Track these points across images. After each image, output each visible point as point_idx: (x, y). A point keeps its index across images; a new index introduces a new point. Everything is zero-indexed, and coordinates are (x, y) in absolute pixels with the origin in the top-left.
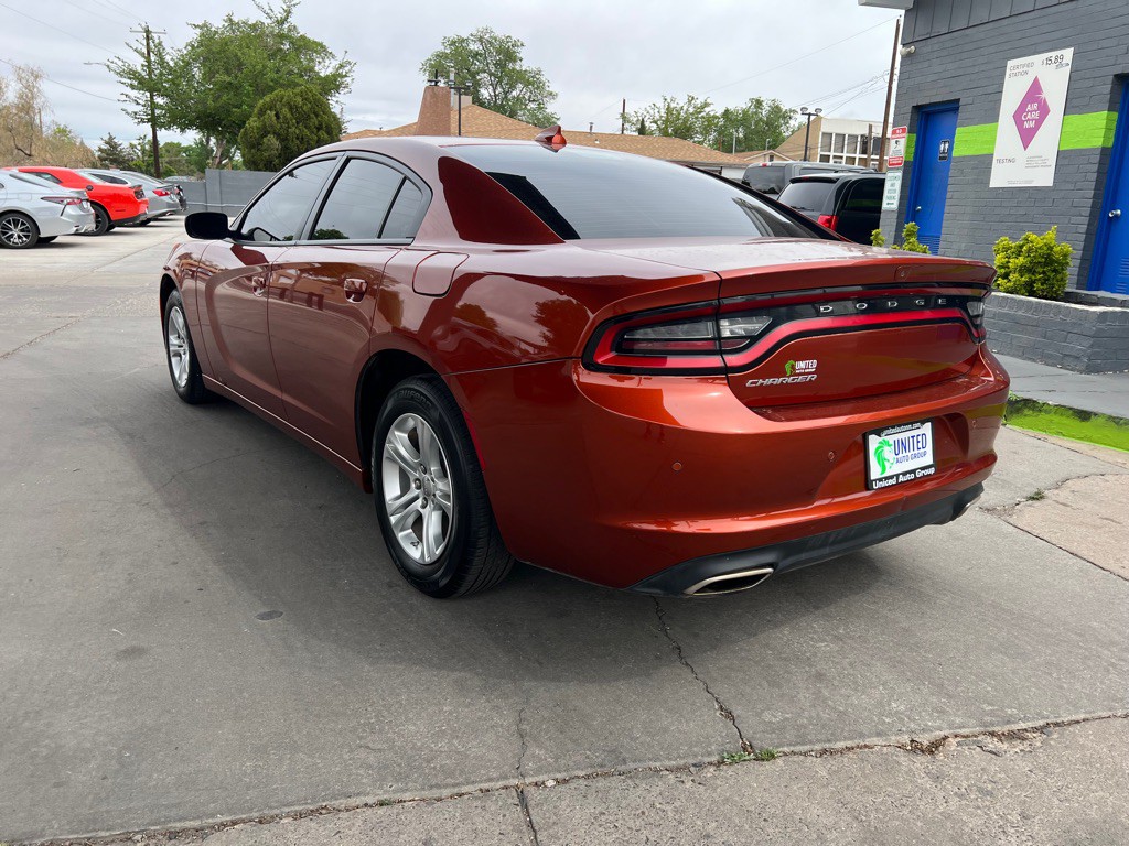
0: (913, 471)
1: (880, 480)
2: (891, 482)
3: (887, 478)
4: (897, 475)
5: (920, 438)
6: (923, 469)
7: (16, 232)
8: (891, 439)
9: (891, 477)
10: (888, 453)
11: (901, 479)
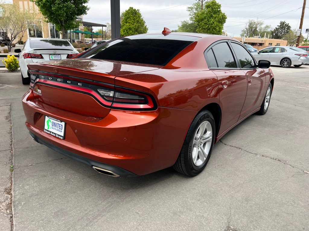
0: (56, 134)
1: (46, 130)
2: (48, 132)
3: (48, 131)
4: (51, 132)
5: (60, 125)
6: (59, 135)
7: (286, 63)
8: (52, 120)
9: (49, 131)
10: (50, 124)
11: (51, 133)
